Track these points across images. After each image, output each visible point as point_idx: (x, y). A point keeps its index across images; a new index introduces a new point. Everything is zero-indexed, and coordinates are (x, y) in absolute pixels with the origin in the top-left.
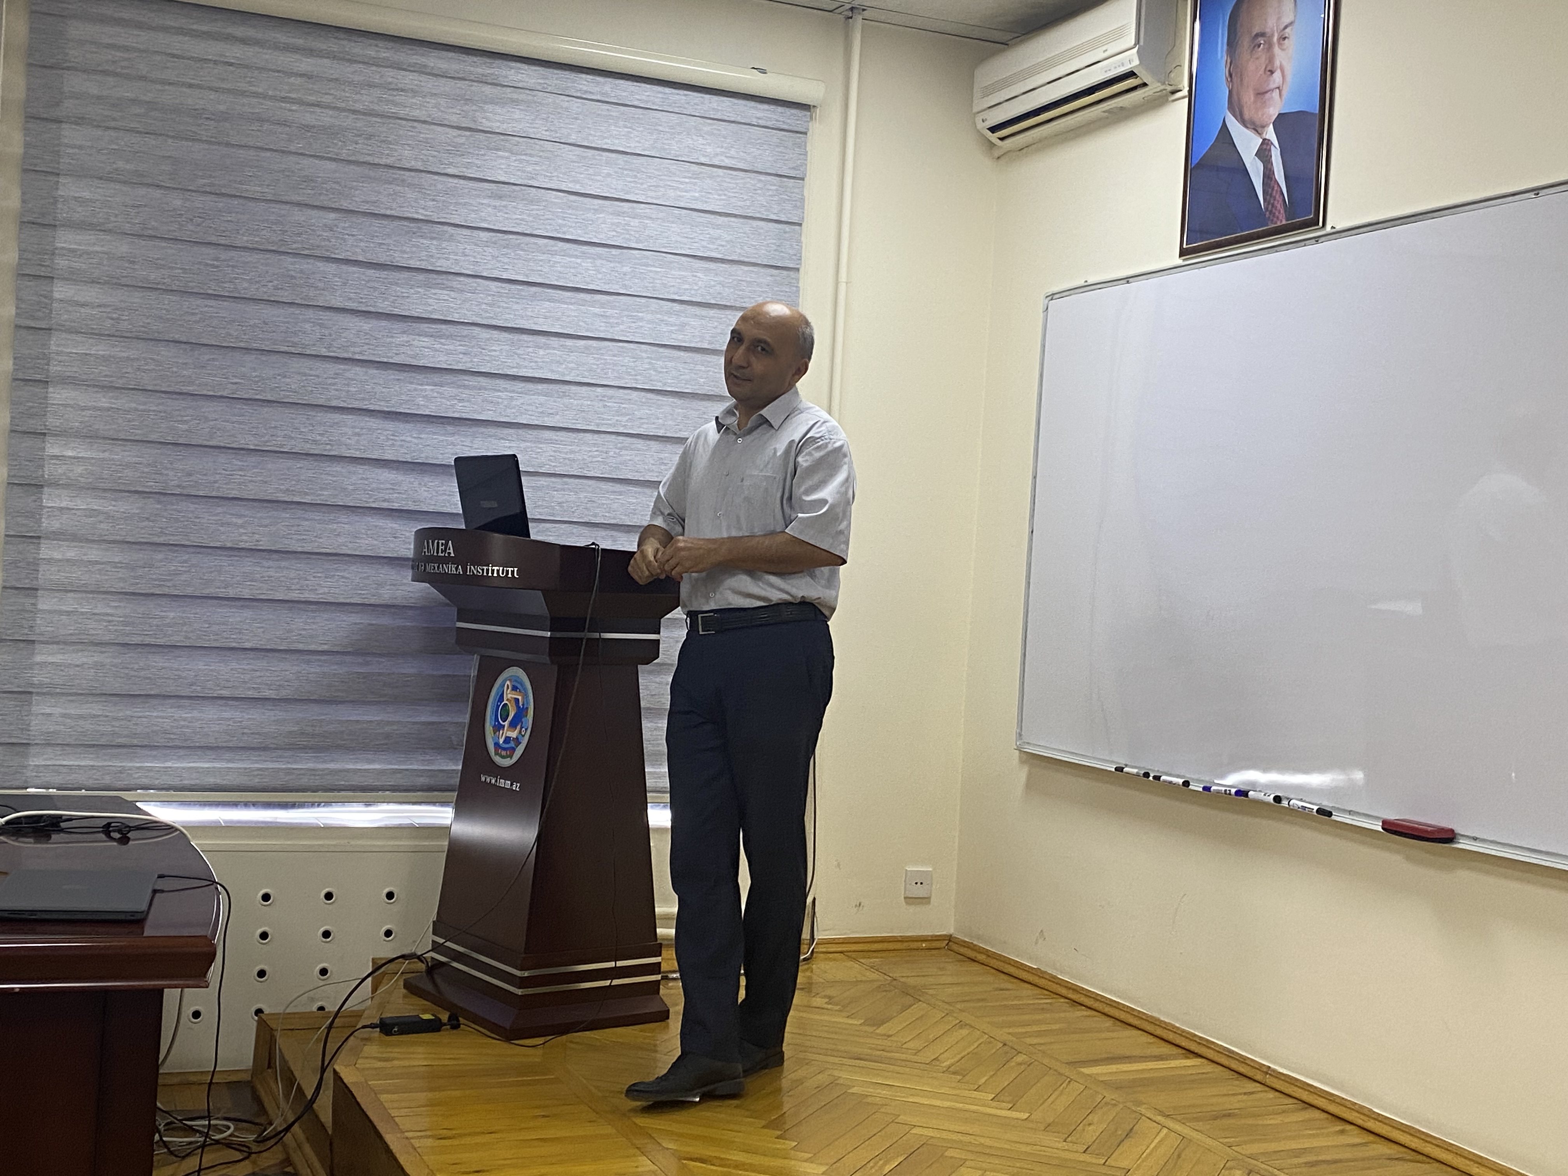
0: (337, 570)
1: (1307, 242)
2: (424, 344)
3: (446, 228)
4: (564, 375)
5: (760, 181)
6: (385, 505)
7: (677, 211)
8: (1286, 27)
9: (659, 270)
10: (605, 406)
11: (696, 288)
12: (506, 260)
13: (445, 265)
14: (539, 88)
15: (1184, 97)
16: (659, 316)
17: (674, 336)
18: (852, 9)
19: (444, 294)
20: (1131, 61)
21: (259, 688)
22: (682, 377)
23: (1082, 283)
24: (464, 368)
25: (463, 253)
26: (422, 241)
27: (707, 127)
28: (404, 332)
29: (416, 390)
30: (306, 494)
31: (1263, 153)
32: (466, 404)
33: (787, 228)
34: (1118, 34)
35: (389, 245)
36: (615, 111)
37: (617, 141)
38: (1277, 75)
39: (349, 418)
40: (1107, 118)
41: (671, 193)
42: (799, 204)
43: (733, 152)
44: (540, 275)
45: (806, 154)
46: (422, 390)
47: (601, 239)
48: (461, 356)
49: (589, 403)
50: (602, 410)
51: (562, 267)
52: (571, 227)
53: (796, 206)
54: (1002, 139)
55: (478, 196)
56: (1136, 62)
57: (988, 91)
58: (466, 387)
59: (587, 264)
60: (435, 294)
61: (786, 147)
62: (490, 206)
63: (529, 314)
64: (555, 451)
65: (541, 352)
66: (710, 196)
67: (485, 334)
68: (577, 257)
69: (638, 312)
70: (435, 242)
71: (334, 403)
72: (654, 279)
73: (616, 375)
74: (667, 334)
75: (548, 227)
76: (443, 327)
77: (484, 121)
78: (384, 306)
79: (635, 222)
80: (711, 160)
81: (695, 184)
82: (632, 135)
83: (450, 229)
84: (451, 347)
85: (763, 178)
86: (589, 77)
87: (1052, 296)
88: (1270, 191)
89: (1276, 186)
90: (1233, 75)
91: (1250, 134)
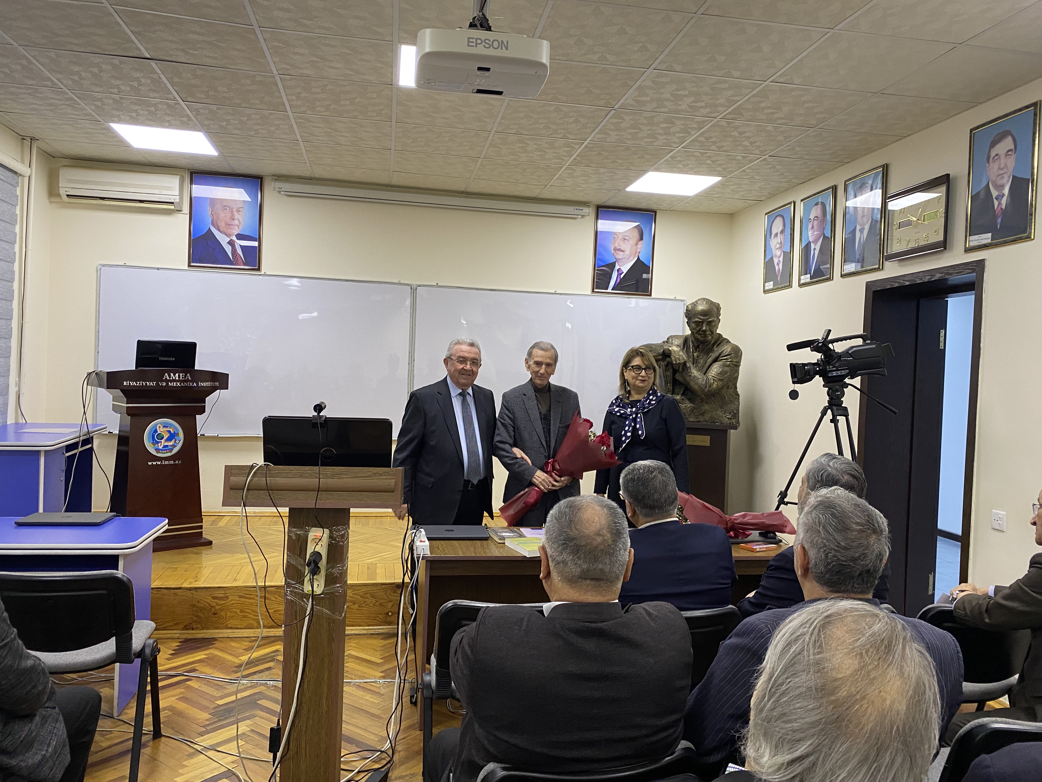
1: (255, 275)
5: (7, 206)
8: (240, 208)
18: (31, 138)
20: (176, 199)
23: (123, 264)
31: (231, 243)
34: (169, 188)
38: (235, 221)
54: (69, 199)
56: (178, 201)
87: (104, 265)
88: (235, 256)
89: (238, 255)
90: (214, 215)
91: (223, 236)
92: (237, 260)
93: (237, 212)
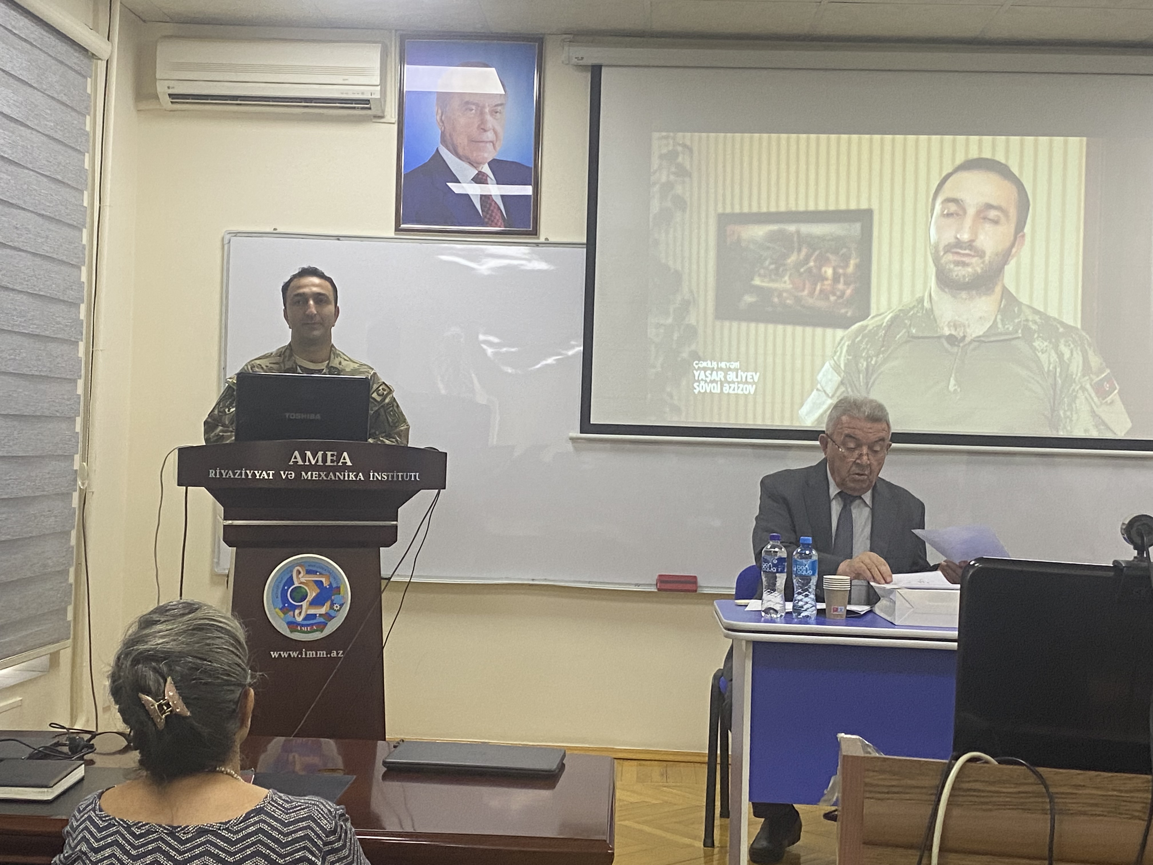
1: (528, 245)
5: (72, 116)
8: (497, 105)
15: (392, 123)
31: (479, 180)
33: (80, 156)
34: (363, 72)
38: (490, 134)
41: (43, 122)
43: (66, 91)
53: (86, 139)
54: (173, 103)
56: (377, 96)
61: (82, 90)
66: (57, 126)
85: (73, 113)
87: (236, 234)
88: (488, 206)
89: (493, 204)
90: (445, 122)
91: (466, 165)
92: (491, 216)
93: (492, 115)
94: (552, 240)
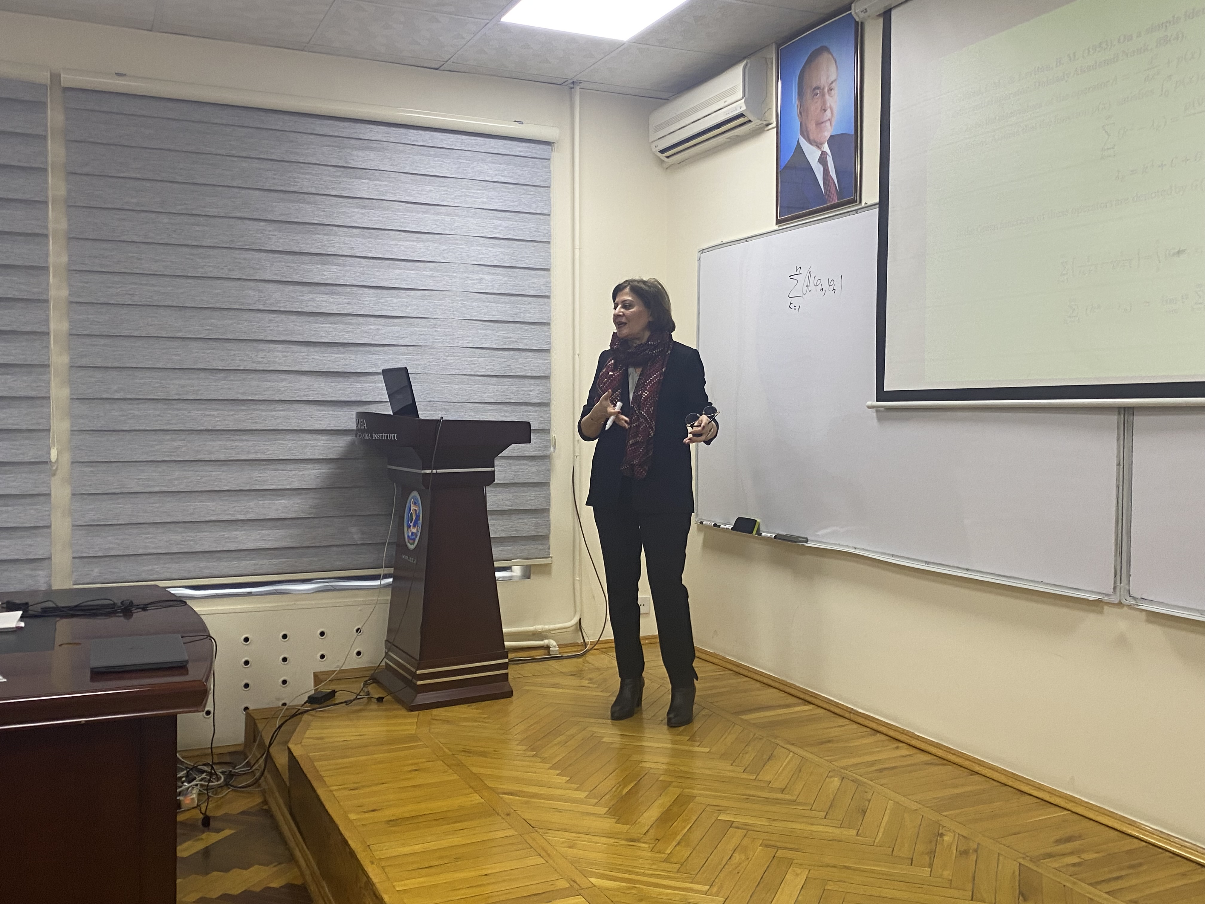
0: (278, 440)
1: (851, 213)
2: (323, 299)
3: (331, 228)
4: (409, 313)
5: (524, 189)
6: (305, 398)
7: (473, 210)
8: (832, 83)
9: (464, 247)
10: (436, 331)
11: (487, 256)
12: (370, 245)
13: (332, 250)
14: (384, 140)
15: (774, 128)
16: (466, 275)
17: (476, 286)
18: (573, 83)
19: (334, 268)
20: (741, 107)
21: (234, 514)
22: (482, 311)
23: (719, 242)
24: (348, 312)
25: (344, 242)
26: (319, 236)
27: (489, 158)
28: (310, 292)
29: (319, 327)
30: (256, 394)
31: (822, 160)
32: (351, 334)
33: (541, 217)
34: (733, 91)
35: (297, 240)
36: (432, 151)
37: (434, 170)
38: (828, 112)
39: (279, 347)
40: (730, 142)
41: (469, 200)
42: (548, 203)
43: (506, 173)
44: (392, 253)
45: (550, 172)
46: (322, 327)
47: (428, 230)
48: (346, 305)
49: (426, 329)
50: (435, 333)
51: (405, 248)
52: (409, 223)
53: (546, 204)
54: (668, 157)
55: (350, 207)
56: (744, 108)
57: (658, 128)
58: (350, 324)
59: (420, 245)
60: (328, 268)
61: (538, 169)
62: (358, 213)
63: (387, 277)
64: (406, 360)
65: (395, 300)
66: (493, 200)
67: (361, 291)
68: (414, 241)
69: (453, 273)
70: (326, 237)
71: (269, 338)
72: (461, 252)
73: (441, 311)
74: (471, 285)
75: (395, 224)
76: (335, 288)
77: (352, 161)
78: (296, 278)
79: (448, 219)
80: (492, 178)
81: (483, 194)
82: (443, 166)
83: (334, 228)
84: (340, 300)
85: (525, 187)
86: (415, 131)
87: (702, 251)
88: (827, 183)
89: (831, 181)
90: (802, 113)
91: (814, 148)
92: (830, 191)
93: (829, 93)
94: (869, 203)
